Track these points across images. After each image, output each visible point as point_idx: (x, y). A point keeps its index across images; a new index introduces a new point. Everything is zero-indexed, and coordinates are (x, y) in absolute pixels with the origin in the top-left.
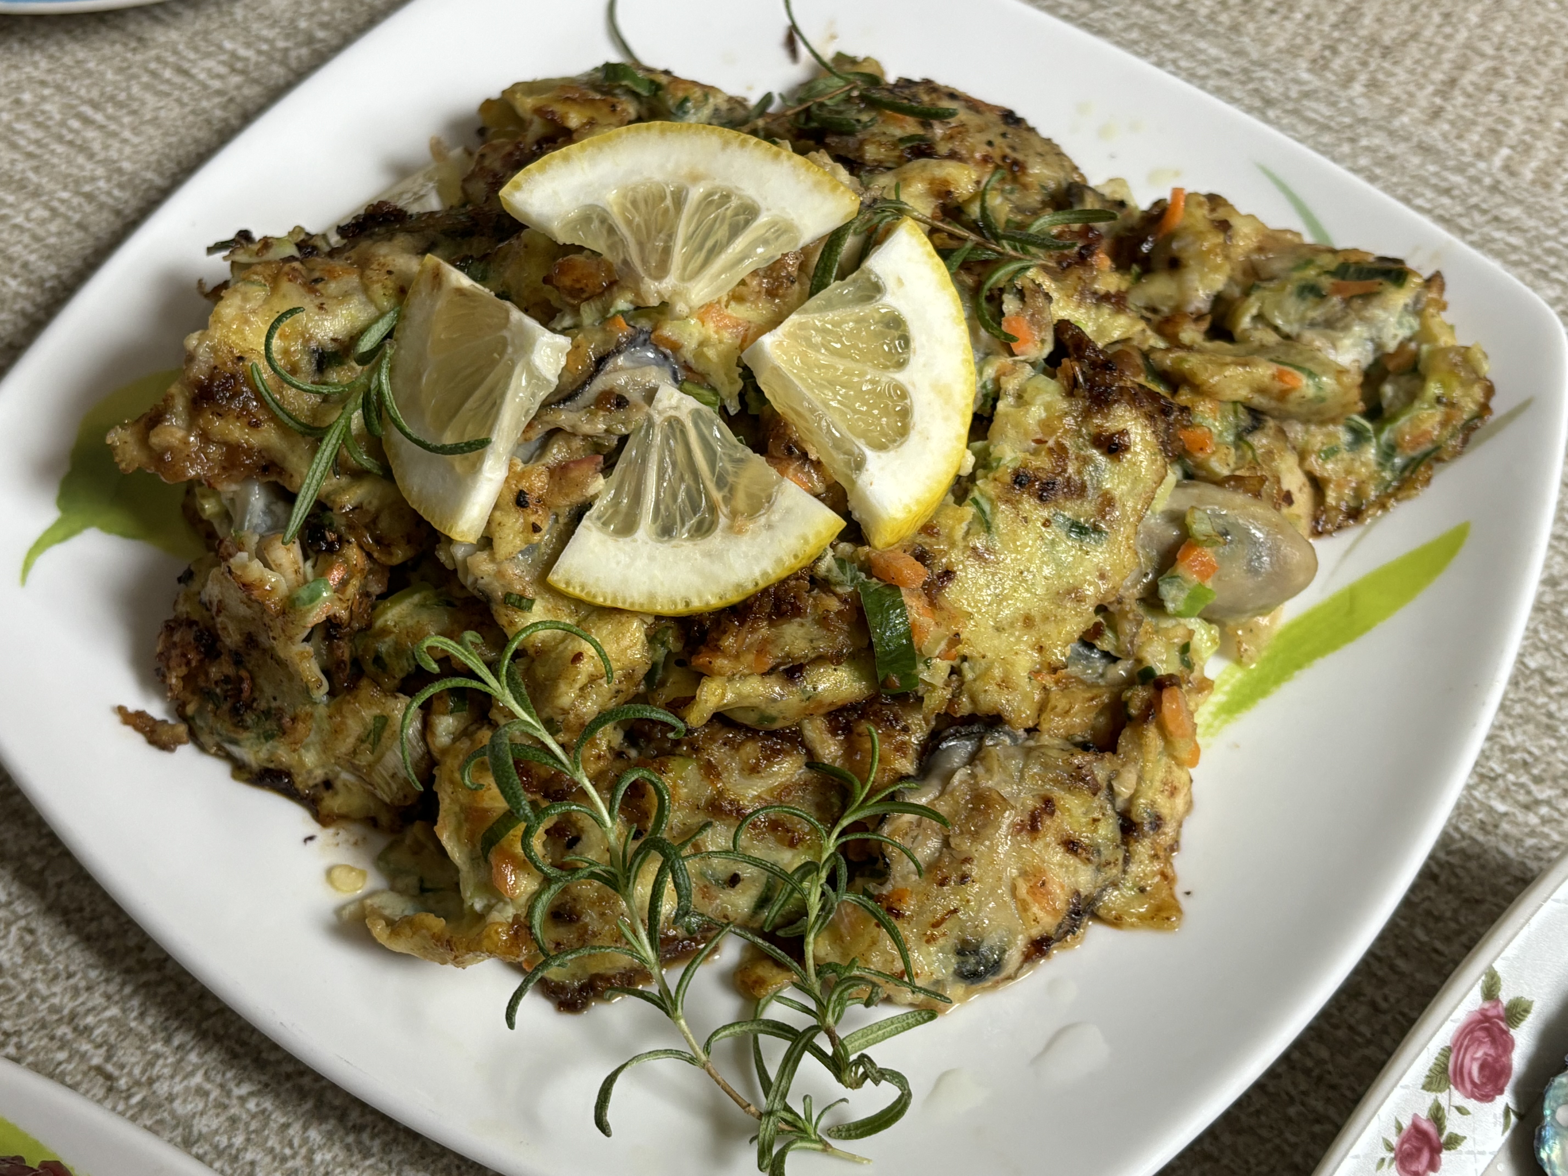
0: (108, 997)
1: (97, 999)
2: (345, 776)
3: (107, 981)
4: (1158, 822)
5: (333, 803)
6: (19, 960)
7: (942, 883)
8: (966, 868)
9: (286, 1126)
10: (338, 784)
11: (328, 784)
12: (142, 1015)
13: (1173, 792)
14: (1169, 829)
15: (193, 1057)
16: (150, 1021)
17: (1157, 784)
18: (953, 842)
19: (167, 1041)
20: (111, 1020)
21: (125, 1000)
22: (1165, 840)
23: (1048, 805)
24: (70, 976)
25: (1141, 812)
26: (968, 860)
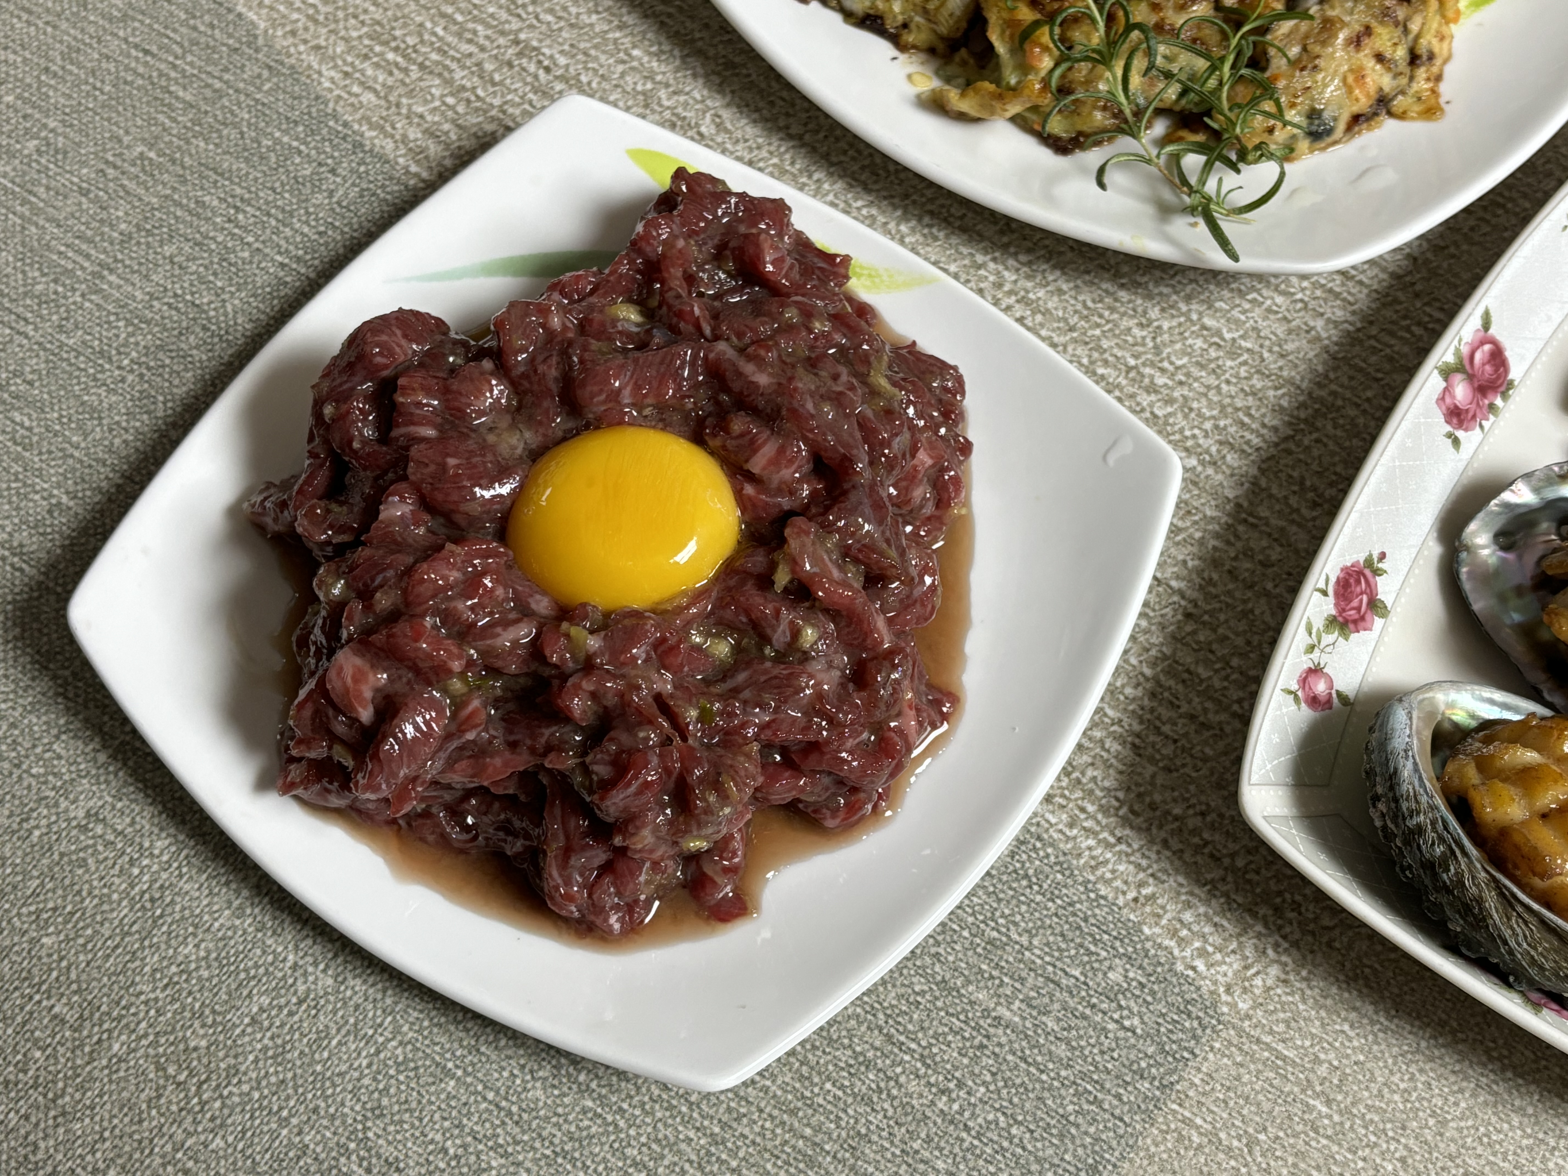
0: (771, 153)
1: (764, 154)
2: (918, 19)
3: (770, 144)
4: (1431, 57)
5: (910, 38)
6: (713, 131)
7: (1302, 69)
8: (1317, 62)
9: (886, 224)
10: (913, 26)
11: (905, 26)
12: (793, 163)
13: (1442, 39)
14: (1438, 62)
15: (826, 186)
16: (798, 166)
17: (1433, 31)
18: (1309, 48)
19: (810, 177)
20: (774, 165)
21: (781, 155)
22: (1435, 70)
23: (1368, 31)
24: (746, 141)
25: (1422, 50)
26: (1318, 57)
